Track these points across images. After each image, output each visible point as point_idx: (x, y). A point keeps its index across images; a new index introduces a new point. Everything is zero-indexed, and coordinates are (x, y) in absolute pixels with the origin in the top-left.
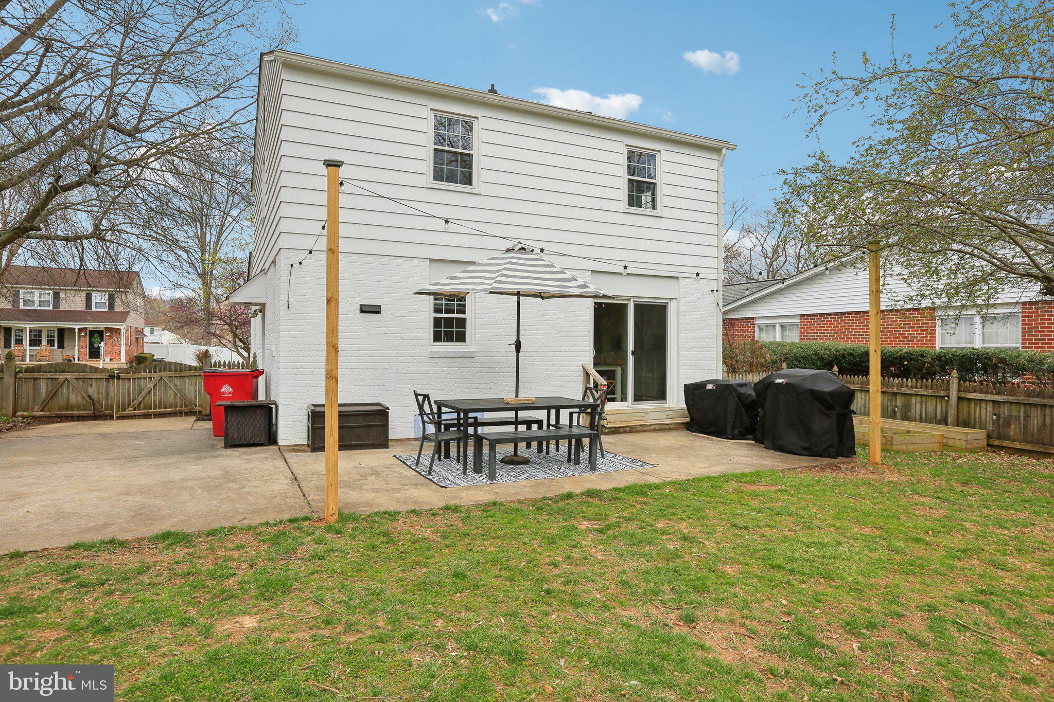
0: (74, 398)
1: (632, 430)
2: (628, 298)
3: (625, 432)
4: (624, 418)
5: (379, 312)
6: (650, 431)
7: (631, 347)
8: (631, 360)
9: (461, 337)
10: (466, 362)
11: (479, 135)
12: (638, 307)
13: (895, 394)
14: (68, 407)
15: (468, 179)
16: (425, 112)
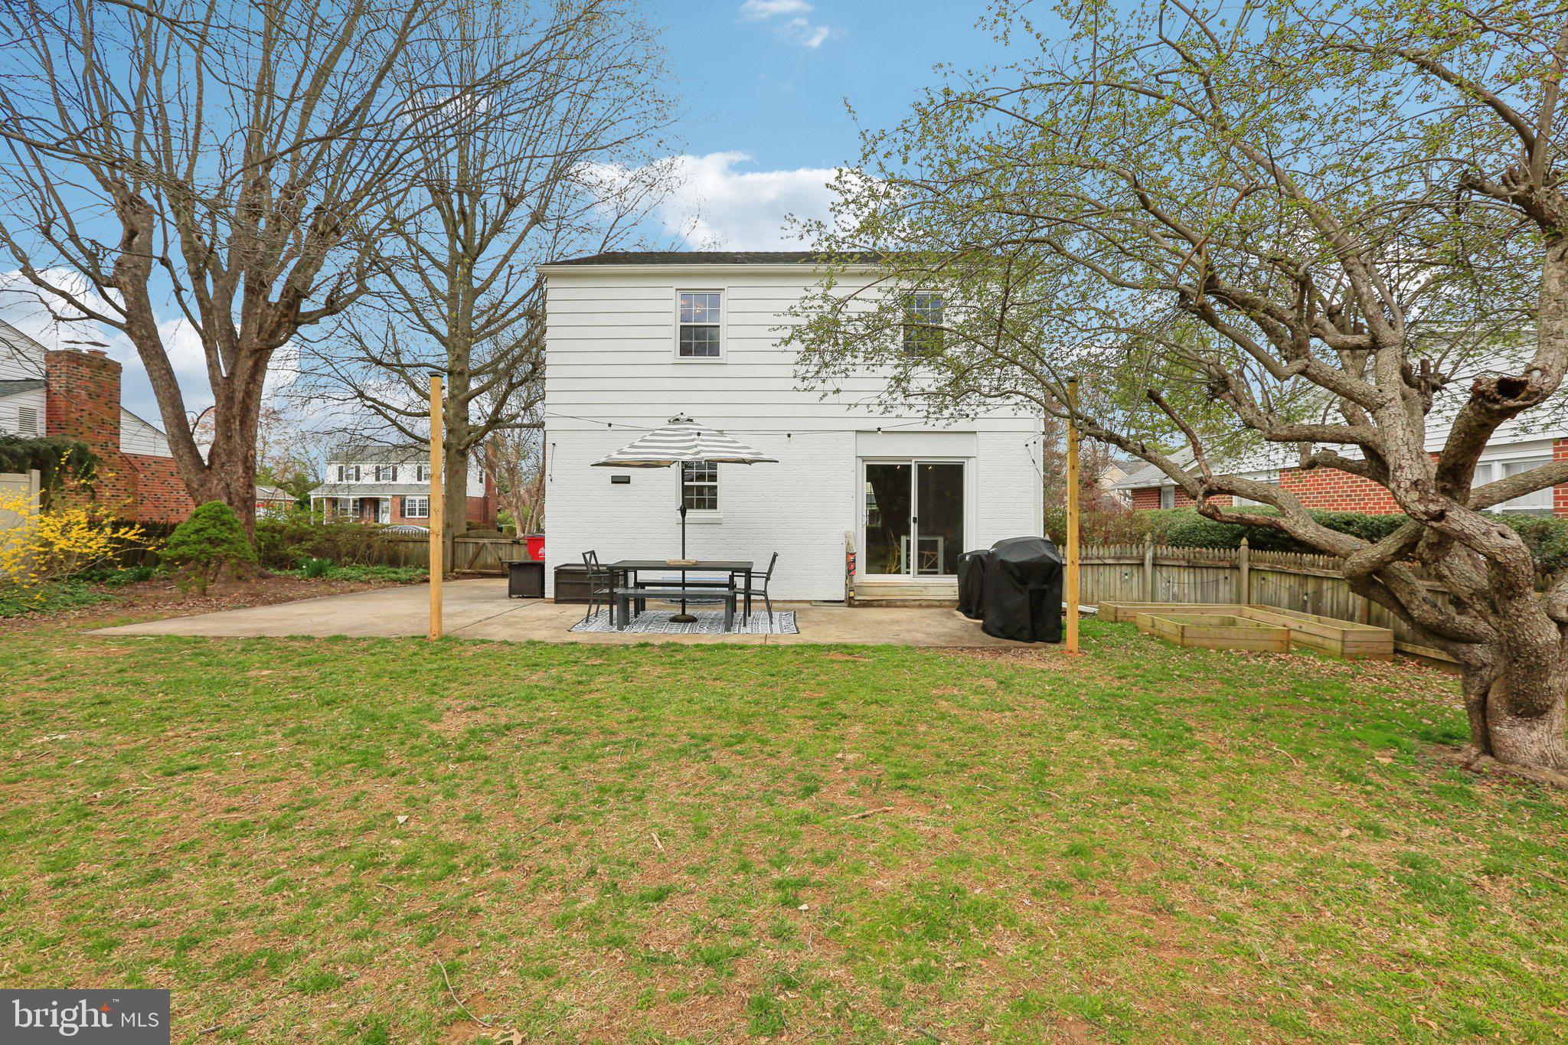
0: (490, 560)
1: (889, 604)
2: (910, 459)
3: (881, 606)
4: (895, 591)
5: (628, 482)
6: (913, 607)
7: (914, 512)
8: (914, 528)
9: (713, 505)
10: (714, 529)
11: (725, 304)
12: (922, 468)
13: (1306, 576)
14: (486, 566)
15: (714, 350)
16: (671, 293)
